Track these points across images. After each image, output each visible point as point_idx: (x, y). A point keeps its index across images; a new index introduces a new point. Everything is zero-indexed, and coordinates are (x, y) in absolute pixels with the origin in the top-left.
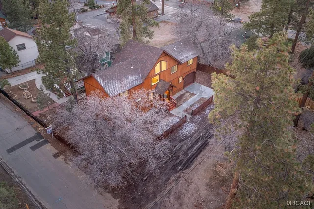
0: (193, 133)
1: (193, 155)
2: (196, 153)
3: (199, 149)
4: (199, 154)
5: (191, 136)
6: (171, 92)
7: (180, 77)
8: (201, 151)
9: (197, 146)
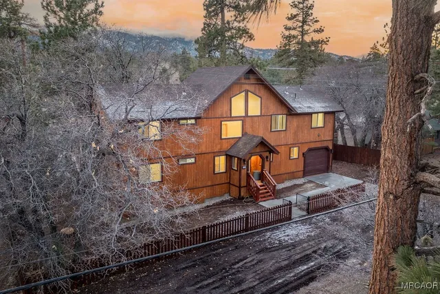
0: (301, 242)
1: (286, 285)
2: (295, 280)
3: (308, 274)
4: (306, 284)
5: (294, 246)
6: (267, 164)
7: (294, 145)
8: (312, 279)
9: (306, 267)
